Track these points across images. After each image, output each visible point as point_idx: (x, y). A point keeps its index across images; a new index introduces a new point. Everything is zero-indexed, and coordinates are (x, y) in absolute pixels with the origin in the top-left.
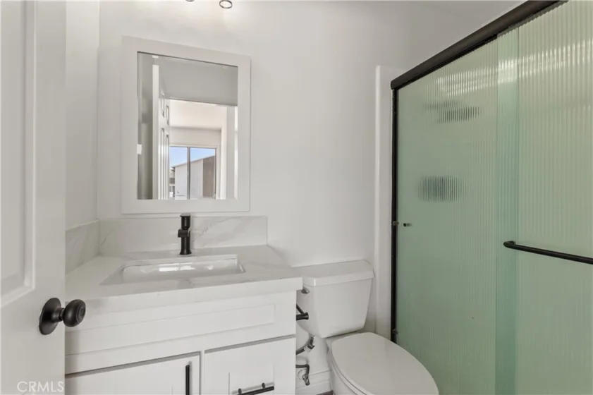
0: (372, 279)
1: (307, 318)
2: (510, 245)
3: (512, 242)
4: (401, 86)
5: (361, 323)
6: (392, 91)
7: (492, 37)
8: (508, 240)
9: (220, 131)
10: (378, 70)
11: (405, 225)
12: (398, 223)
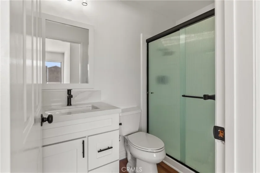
0: (141, 113)
1: (121, 125)
2: (184, 96)
3: (184, 95)
4: (150, 42)
5: (137, 129)
6: (146, 43)
7: (178, 30)
8: (183, 95)
9: (63, 54)
10: (141, 35)
11: (151, 93)
12: (149, 93)
